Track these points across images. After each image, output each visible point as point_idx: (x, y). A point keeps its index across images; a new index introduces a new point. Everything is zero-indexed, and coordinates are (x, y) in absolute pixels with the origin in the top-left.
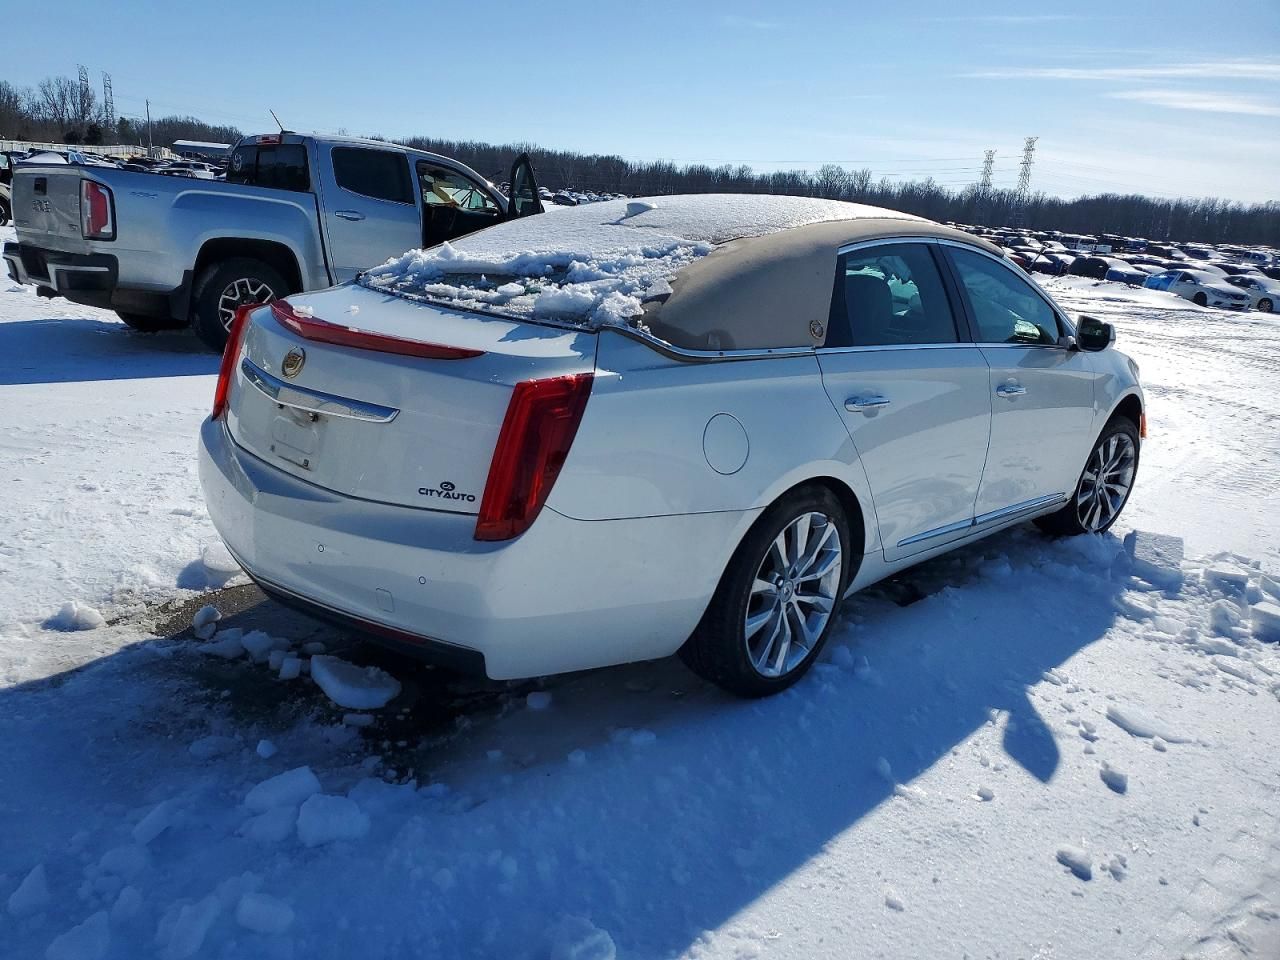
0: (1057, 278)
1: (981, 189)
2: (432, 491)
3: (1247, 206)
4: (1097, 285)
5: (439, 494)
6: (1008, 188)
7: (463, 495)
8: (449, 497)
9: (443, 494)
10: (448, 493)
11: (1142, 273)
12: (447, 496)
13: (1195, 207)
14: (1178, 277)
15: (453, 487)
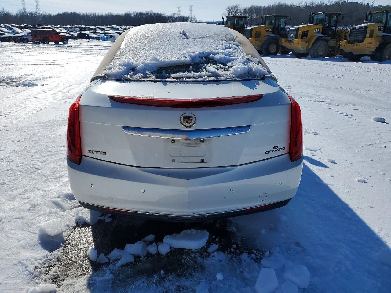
0: (76, 40)
1: (24, 12)
2: (270, 151)
3: (104, 14)
4: (89, 41)
5: (273, 151)
6: (33, 11)
7: (281, 149)
8: (277, 151)
9: (274, 151)
10: (276, 150)
11: (98, 36)
12: (276, 151)
13: (91, 15)
14: (109, 36)
15: (277, 147)
